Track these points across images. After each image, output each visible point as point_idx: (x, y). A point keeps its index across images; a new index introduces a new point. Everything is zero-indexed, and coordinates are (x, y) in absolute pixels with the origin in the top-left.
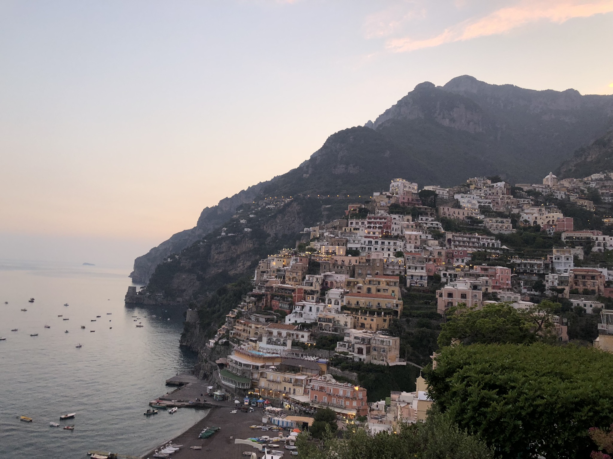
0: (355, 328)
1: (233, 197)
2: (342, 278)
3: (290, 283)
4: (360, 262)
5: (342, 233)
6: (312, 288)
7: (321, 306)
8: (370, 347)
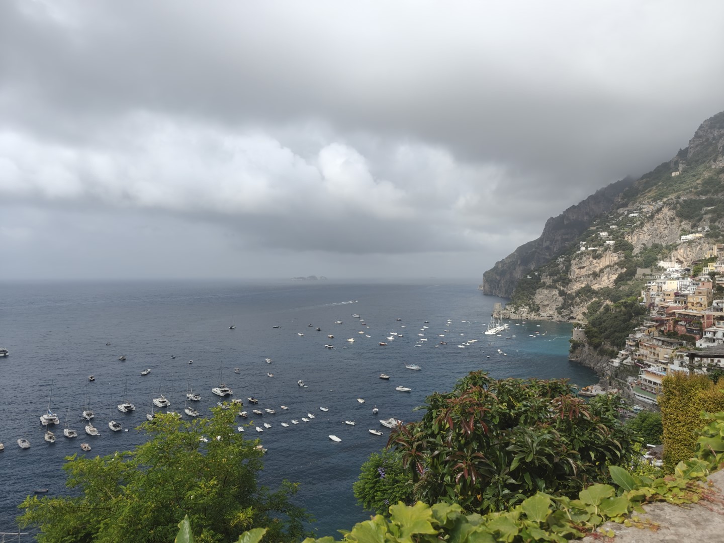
1: (580, 203)
3: (693, 308)
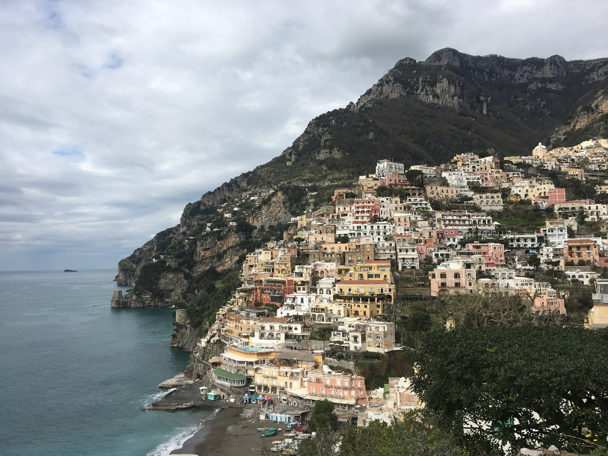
0: (348, 316)
1: (216, 190)
2: (332, 266)
3: (279, 275)
4: (350, 249)
5: (329, 220)
6: (303, 279)
7: (313, 296)
8: (365, 335)
